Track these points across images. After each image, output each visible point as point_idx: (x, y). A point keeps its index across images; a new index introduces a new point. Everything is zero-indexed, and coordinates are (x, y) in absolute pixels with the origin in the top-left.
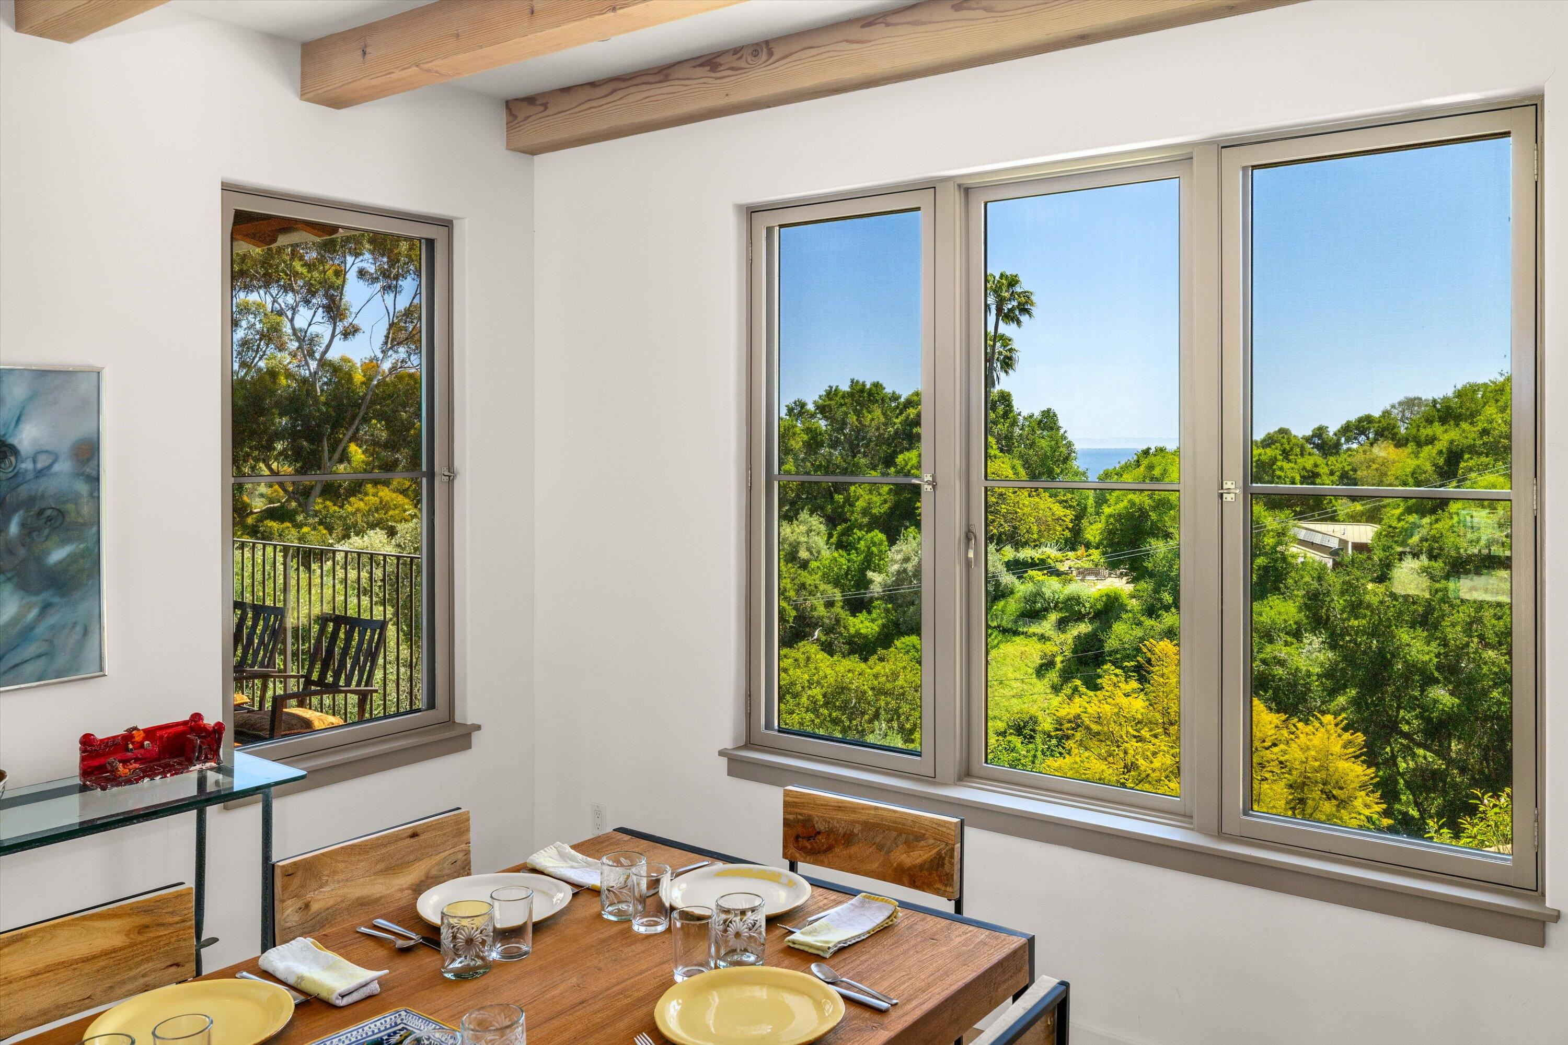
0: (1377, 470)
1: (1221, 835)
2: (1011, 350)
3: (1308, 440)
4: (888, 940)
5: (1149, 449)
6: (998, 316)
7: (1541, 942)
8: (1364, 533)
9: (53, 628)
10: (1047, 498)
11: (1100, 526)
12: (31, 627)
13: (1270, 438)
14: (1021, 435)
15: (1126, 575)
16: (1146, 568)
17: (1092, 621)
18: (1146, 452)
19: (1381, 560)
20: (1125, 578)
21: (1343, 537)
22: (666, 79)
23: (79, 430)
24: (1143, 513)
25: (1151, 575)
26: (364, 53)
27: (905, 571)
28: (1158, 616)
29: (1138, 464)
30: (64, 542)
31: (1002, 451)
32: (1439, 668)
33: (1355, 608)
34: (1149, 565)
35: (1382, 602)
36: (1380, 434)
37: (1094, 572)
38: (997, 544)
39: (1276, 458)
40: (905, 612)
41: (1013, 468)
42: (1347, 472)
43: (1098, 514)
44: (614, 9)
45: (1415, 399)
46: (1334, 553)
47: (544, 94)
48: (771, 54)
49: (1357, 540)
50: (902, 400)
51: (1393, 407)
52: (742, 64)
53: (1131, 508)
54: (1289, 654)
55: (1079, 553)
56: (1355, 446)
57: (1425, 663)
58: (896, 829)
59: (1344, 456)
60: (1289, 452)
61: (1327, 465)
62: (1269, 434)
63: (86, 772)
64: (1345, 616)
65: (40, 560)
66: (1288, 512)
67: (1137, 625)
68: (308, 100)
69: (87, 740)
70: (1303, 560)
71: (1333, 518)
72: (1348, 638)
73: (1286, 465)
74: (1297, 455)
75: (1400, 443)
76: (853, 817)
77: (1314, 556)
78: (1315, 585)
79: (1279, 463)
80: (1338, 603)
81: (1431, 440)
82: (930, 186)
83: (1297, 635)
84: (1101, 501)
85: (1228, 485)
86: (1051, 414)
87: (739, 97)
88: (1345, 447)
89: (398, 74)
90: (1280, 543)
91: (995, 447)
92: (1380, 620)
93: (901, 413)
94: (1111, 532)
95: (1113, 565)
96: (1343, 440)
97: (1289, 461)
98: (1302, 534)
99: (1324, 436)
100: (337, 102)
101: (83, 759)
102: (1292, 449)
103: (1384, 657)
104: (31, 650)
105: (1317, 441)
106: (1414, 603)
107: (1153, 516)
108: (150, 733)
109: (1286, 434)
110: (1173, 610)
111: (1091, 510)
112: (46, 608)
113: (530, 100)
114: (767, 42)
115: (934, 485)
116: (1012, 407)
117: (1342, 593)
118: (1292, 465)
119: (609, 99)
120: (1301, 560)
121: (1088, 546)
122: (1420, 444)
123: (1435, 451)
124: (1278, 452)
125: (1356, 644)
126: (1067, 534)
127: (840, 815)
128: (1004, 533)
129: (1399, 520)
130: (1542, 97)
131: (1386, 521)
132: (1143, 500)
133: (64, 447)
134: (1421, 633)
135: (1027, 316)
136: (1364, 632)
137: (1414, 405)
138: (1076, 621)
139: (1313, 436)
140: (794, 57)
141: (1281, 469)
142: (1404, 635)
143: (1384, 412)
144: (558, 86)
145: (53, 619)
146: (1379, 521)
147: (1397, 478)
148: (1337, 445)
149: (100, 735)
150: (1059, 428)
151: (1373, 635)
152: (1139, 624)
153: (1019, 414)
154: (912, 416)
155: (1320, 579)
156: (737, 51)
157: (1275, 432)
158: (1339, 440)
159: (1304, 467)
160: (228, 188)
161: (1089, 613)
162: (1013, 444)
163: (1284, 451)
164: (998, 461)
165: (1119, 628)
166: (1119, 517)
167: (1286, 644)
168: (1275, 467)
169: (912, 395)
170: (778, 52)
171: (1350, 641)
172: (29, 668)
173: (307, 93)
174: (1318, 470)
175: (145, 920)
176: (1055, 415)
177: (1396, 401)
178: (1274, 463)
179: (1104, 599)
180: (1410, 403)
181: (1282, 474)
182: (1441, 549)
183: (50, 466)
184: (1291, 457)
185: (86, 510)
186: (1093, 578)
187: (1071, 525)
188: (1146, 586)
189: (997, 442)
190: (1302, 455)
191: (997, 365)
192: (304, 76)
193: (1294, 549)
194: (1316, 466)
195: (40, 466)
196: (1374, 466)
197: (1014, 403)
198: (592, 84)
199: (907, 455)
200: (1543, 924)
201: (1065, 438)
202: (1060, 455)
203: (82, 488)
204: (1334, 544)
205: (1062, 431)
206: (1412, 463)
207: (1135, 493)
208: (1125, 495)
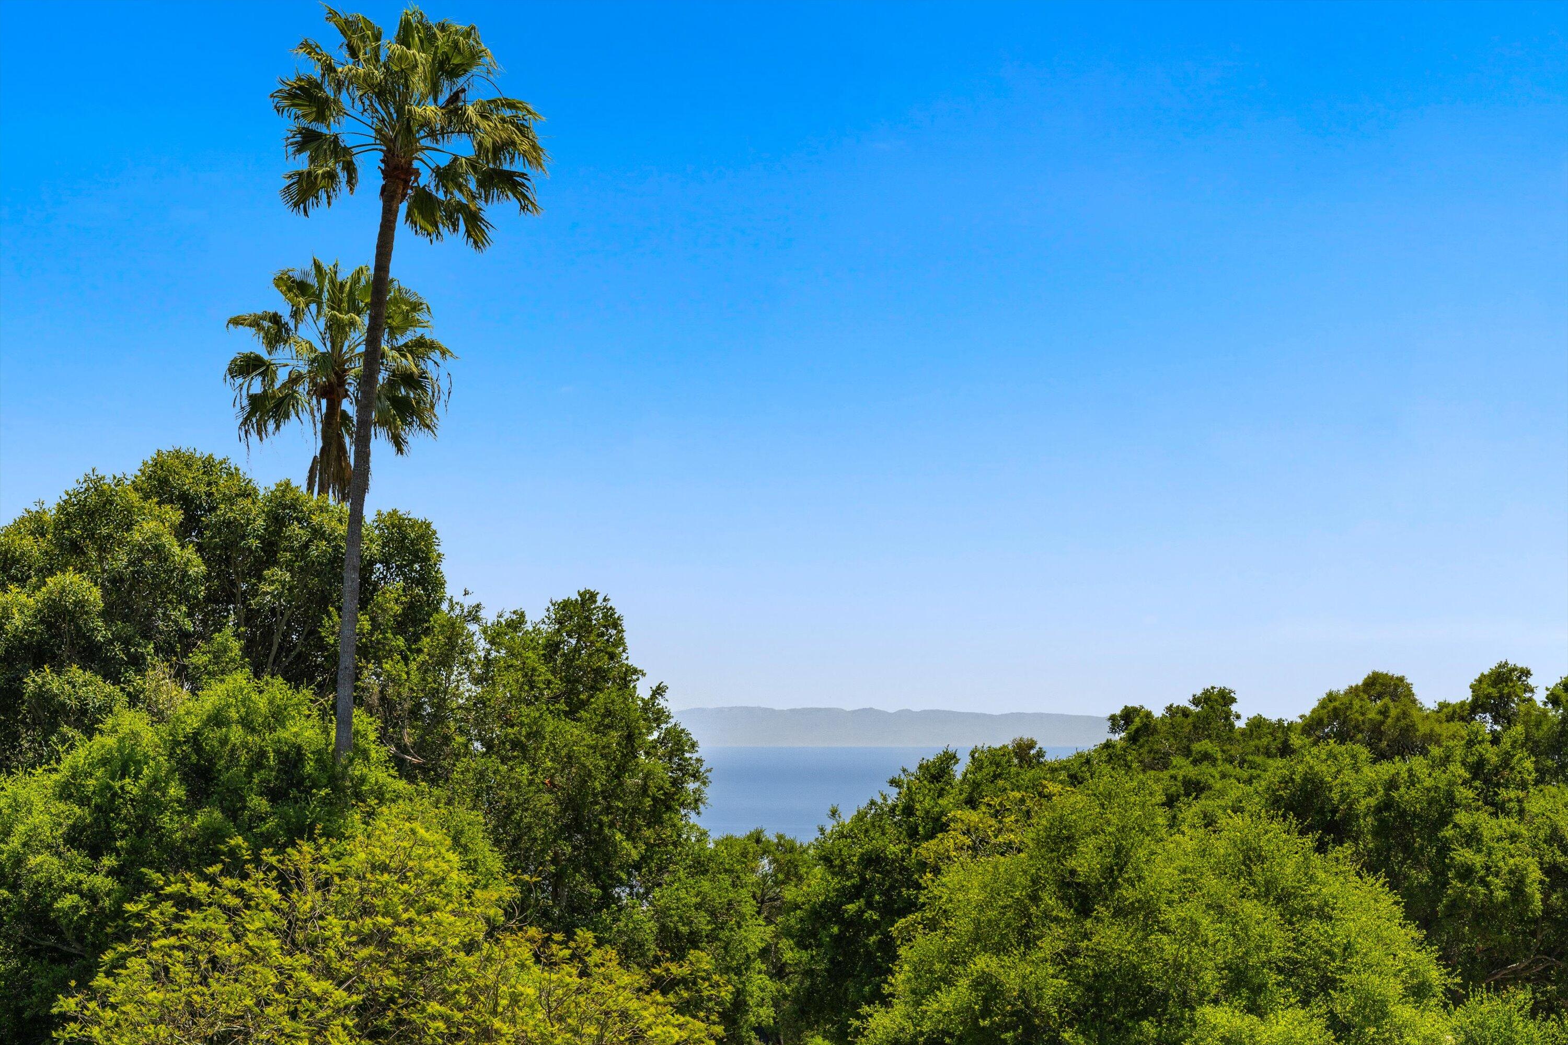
2: (421, 347)
5: (949, 758)
6: (389, 197)
10: (613, 968)
13: (1336, 713)
14: (481, 701)
39: (1450, 797)
41: (458, 842)
53: (986, 1012)
60: (1496, 771)
62: (1331, 697)
74: (1523, 786)
79: (1462, 817)
86: (597, 617)
91: (377, 752)
97: (1499, 809)
109: (1395, 697)
116: (439, 584)
118: (1509, 823)
135: (512, 203)
141: (1472, 838)
150: (627, 676)
153: (474, 615)
154: (18, 620)
157: (1354, 692)
159: (1555, 829)
162: (447, 739)
163: (1477, 769)
168: (1448, 832)
169: (17, 527)
176: (612, 621)
178: (1445, 819)
181: (1478, 860)
184: (1504, 794)
191: (364, 410)
197: (446, 569)
201: (660, 716)
202: (644, 789)
205: (643, 689)
207: (1000, 949)
208: (955, 959)
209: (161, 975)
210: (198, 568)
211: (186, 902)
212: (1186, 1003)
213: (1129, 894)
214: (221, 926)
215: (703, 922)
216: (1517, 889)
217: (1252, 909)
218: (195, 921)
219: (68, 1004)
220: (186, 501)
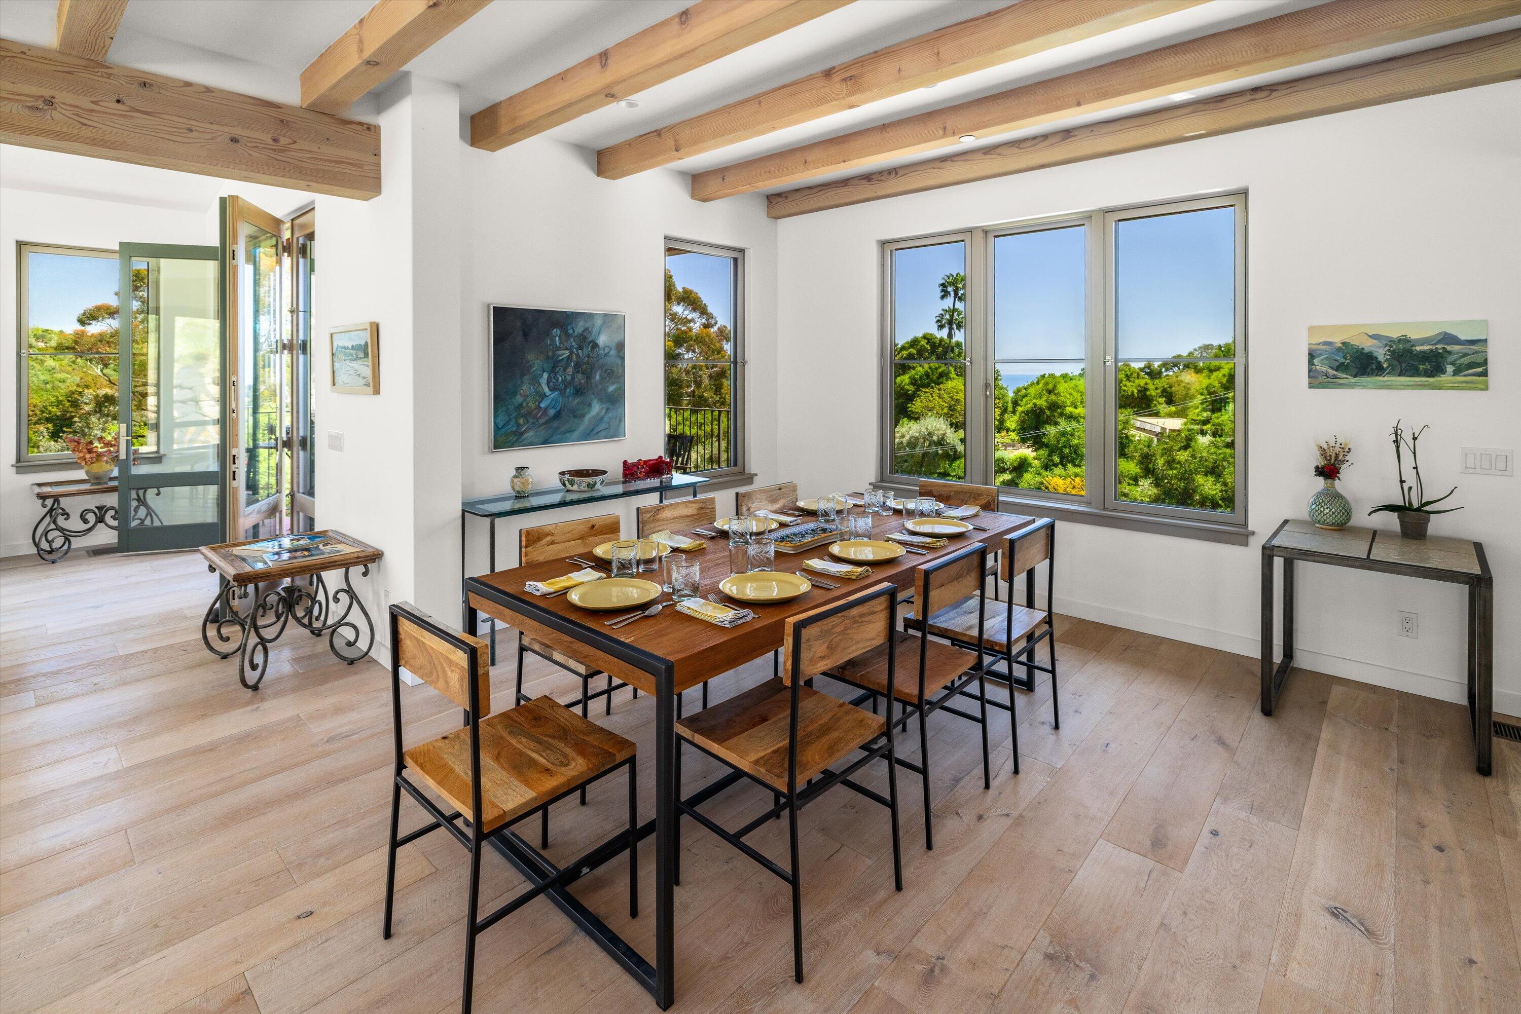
0: (1184, 387)
1: (1104, 509)
3: (1142, 370)
4: (976, 518)
5: (1045, 375)
6: (955, 297)
7: (1246, 544)
8: (1176, 424)
9: (610, 418)
11: (1016, 418)
12: (603, 418)
15: (1031, 446)
16: (1044, 442)
17: (1011, 473)
18: (1043, 376)
19: (1186, 437)
20: (1031, 449)
21: (1163, 426)
22: (846, 185)
23: (617, 339)
24: (1041, 410)
25: (1047, 446)
26: (724, 179)
27: (902, 443)
28: (1051, 470)
29: (1038, 383)
30: (613, 383)
31: (957, 375)
32: (1222, 499)
33: (1170, 463)
34: (1045, 440)
35: (1186, 460)
36: (1187, 366)
37: (1012, 445)
38: (955, 428)
40: (901, 467)
42: (1166, 389)
43: (1014, 412)
44: (845, 162)
45: (1209, 345)
46: (1157, 435)
47: (785, 192)
48: (896, 174)
49: (1172, 428)
50: (899, 346)
51: (1195, 350)
52: (883, 178)
53: (1035, 407)
54: (1130, 491)
55: (1003, 434)
56: (1171, 373)
57: (1214, 496)
58: (969, 493)
59: (1164, 379)
60: (1130, 376)
61: (1153, 384)
63: (625, 475)
64: (1164, 468)
65: (605, 389)
66: (1129, 410)
67: (1038, 474)
68: (695, 199)
69: (625, 463)
70: (1138, 438)
71: (1157, 415)
72: (1166, 481)
73: (1128, 384)
74: (1135, 378)
75: (1198, 371)
76: (951, 489)
77: (1143, 435)
78: (1146, 450)
79: (1124, 383)
80: (1161, 462)
81: (1218, 369)
82: (970, 231)
83: (1135, 479)
84: (1016, 403)
85: (1108, 358)
87: (880, 193)
88: (1165, 374)
89: (740, 188)
90: (1124, 428)
92: (1186, 470)
93: (898, 354)
94: (1023, 422)
95: (1023, 441)
96: (1163, 370)
97: (1130, 381)
98: (1138, 424)
99: (1152, 367)
100: (705, 200)
101: (624, 470)
102: (1131, 374)
103: (1188, 492)
104: (603, 426)
105: (1147, 370)
106: (1206, 461)
107: (1048, 412)
108: (646, 462)
109: (1128, 366)
110: (1060, 466)
111: (1010, 409)
112: (608, 409)
113: (779, 195)
114: (895, 169)
115: (971, 362)
117: (1162, 455)
118: (1132, 384)
119: (819, 194)
120: (1137, 438)
121: (1008, 430)
122: (1211, 371)
123: (1221, 375)
124: (1123, 376)
125: (1171, 484)
126: (997, 423)
127: (945, 489)
128: (959, 422)
129: (1198, 415)
130: (1247, 190)
131: (1190, 417)
132: (1042, 402)
133: (613, 345)
134: (1211, 479)
136: (1176, 477)
137: (1208, 349)
138: (1002, 472)
139: (1145, 368)
140: (908, 175)
141: (1125, 386)
142: (1200, 479)
143: (1189, 353)
144: (794, 188)
145: (610, 415)
146: (1185, 416)
147: (1197, 391)
148: (1160, 373)
149: (630, 461)
151: (1180, 480)
152: (1039, 474)
155: (1149, 447)
156: (881, 173)
158: (1161, 370)
160: (667, 238)
161: (1009, 468)
163: (1127, 375)
164: (955, 381)
165: (1028, 476)
166: (1027, 413)
167: (1129, 484)
170: (900, 174)
171: (1168, 483)
172: (603, 433)
173: (694, 196)
174: (1148, 386)
175: (703, 505)
177: (1197, 347)
179: (1018, 460)
180: (1207, 347)
182: (1222, 430)
183: (609, 353)
185: (620, 371)
186: (1011, 448)
187: (998, 418)
188: (1043, 452)
189: (955, 371)
190: (1138, 378)
191: (954, 326)
192: (693, 188)
193: (1133, 432)
194: (1146, 384)
195: (606, 352)
196: (1183, 384)
198: (810, 188)
199: (902, 377)
200: (1247, 536)
203: (619, 362)
204: (1158, 430)
206: (1206, 382)
207: (1037, 399)
208: (1031, 400)
209: (921, 402)
210: (929, 348)
211: (926, 392)
212: (1065, 407)
213: (1056, 392)
214: (930, 395)
215: (1001, 396)
216: (1133, 393)
217: (1075, 394)
218: (926, 395)
219: (909, 405)
220: (928, 339)
